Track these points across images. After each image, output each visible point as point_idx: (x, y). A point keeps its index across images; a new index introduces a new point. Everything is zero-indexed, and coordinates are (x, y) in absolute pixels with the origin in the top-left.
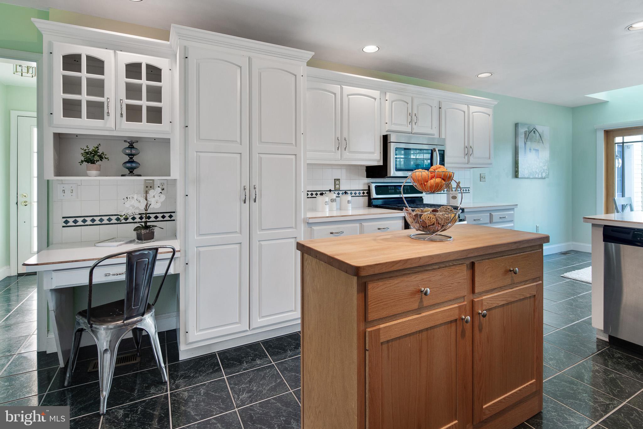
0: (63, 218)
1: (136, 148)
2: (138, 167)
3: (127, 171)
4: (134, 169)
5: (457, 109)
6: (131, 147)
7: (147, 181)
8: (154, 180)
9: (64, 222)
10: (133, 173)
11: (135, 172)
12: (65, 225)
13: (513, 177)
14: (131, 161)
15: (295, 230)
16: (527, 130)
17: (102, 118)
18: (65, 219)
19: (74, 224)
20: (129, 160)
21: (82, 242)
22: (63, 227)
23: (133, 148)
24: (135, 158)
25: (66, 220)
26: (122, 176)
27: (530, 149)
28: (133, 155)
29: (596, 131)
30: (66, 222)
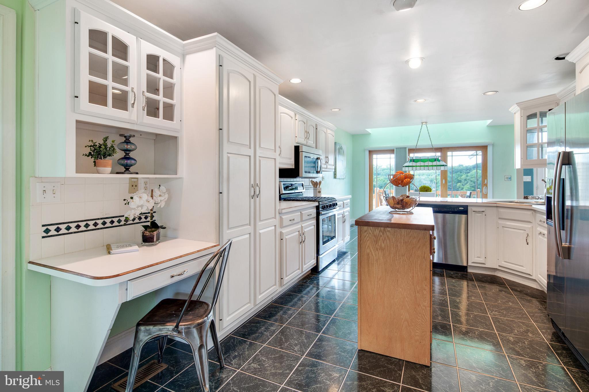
0: (43, 226)
1: (133, 143)
2: (135, 164)
3: (123, 169)
4: (130, 166)
5: (322, 131)
6: (127, 141)
7: (132, 180)
8: (138, 178)
9: (44, 232)
10: (129, 170)
11: (132, 169)
12: (45, 235)
13: (334, 178)
14: (127, 157)
15: (274, 220)
16: (339, 147)
17: (126, 109)
18: (45, 228)
19: (56, 233)
20: (124, 156)
21: (65, 254)
22: (43, 237)
23: (130, 142)
24: (132, 155)
25: (47, 229)
26: (117, 173)
27: (340, 160)
28: (130, 151)
29: (365, 150)
30: (47, 231)
